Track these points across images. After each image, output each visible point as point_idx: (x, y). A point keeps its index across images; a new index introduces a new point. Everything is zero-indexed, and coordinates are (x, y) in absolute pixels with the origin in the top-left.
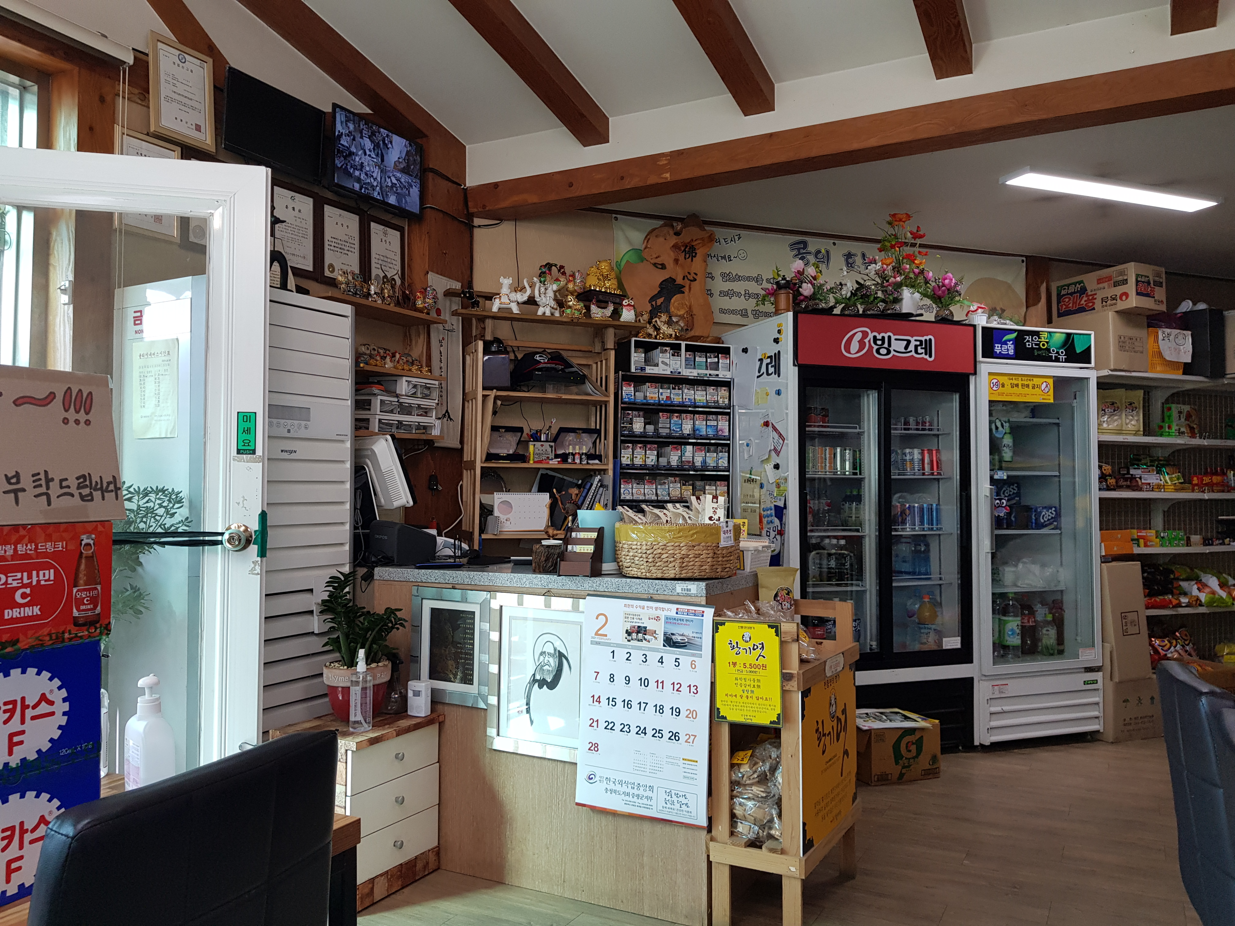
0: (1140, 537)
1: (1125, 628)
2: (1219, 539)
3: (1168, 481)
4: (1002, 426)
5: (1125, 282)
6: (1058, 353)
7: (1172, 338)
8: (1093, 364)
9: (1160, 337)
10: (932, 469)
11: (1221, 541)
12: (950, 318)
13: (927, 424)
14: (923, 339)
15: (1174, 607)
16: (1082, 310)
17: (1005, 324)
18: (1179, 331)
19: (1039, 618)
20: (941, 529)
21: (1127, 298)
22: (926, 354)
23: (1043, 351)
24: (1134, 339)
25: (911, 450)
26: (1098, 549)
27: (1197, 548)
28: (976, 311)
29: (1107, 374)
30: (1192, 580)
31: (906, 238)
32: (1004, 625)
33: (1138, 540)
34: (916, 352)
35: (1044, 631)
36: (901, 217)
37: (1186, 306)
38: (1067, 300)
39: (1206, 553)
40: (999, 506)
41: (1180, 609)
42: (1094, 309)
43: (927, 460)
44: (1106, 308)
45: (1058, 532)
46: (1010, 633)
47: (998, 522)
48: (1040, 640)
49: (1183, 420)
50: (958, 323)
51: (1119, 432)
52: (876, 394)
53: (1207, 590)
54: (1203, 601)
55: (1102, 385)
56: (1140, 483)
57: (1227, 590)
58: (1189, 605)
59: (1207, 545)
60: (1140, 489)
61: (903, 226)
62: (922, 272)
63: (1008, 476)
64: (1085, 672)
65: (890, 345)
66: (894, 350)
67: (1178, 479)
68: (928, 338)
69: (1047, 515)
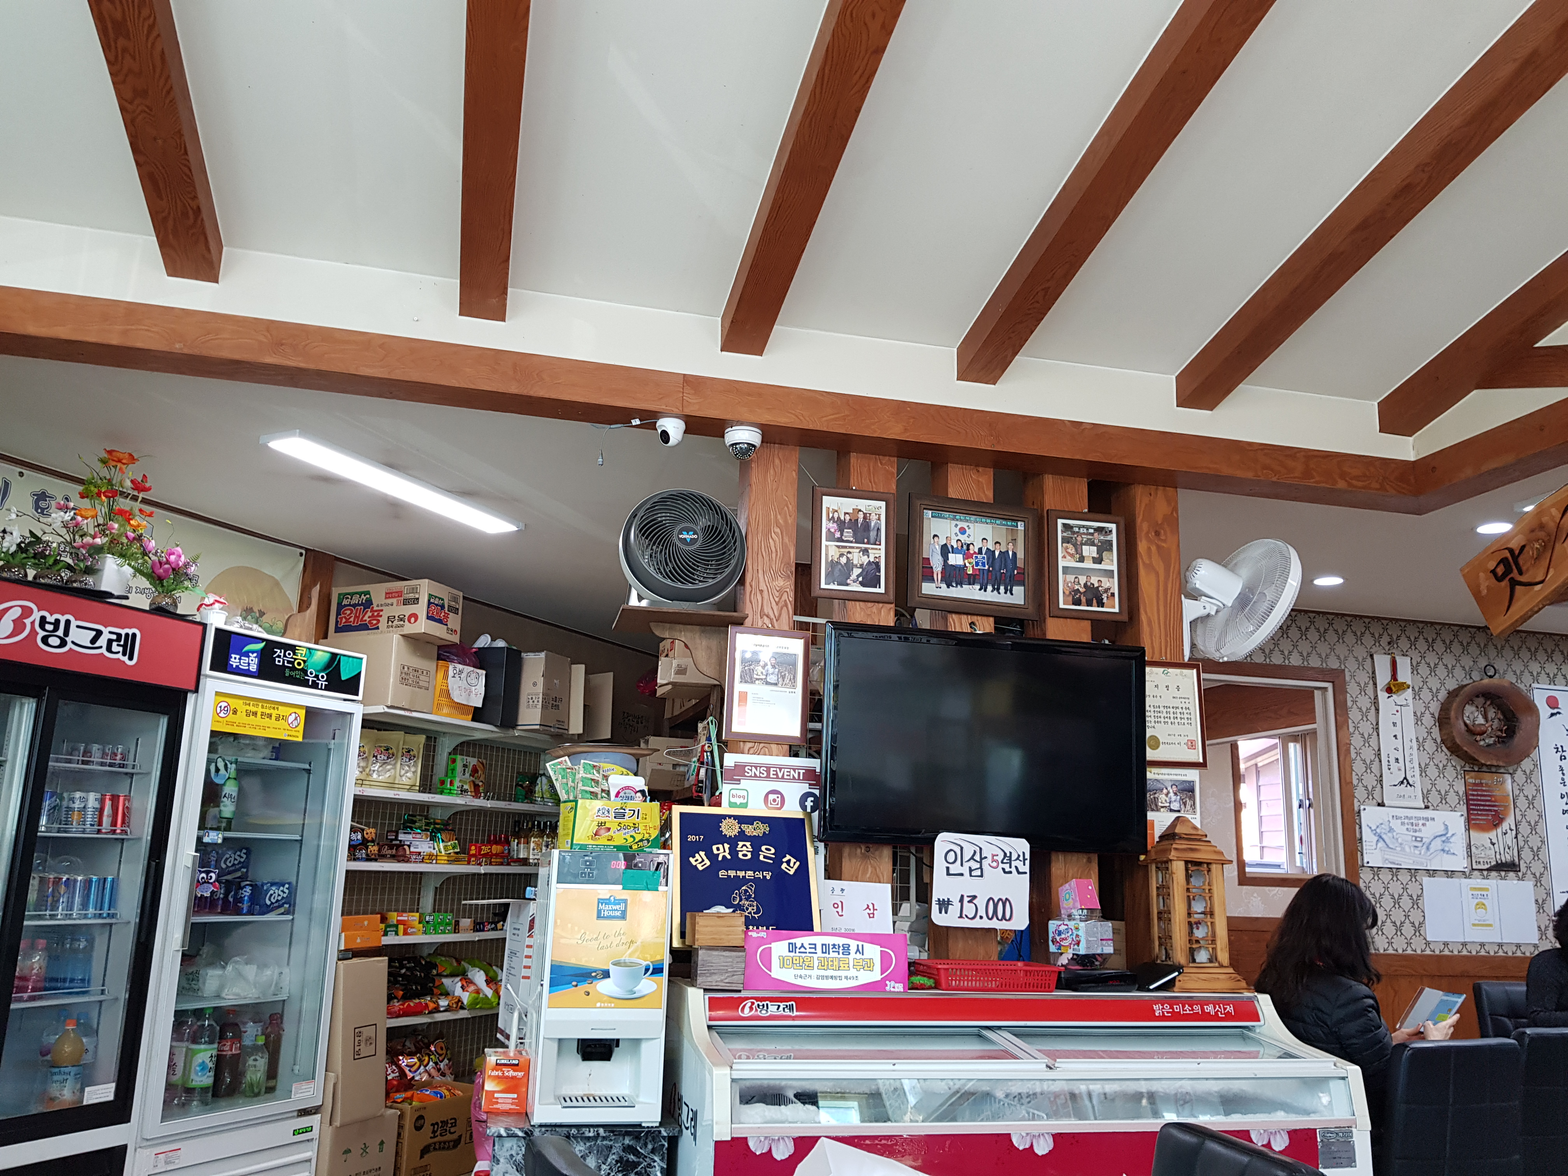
0: (400, 922)
1: (357, 1048)
2: (492, 923)
3: (442, 850)
4: (226, 766)
5: (416, 601)
6: (317, 676)
7: (463, 675)
8: (360, 697)
9: (451, 673)
10: (114, 823)
11: (493, 926)
12: (172, 610)
13: (119, 757)
14: (123, 632)
15: (430, 1012)
16: (364, 627)
17: (251, 629)
18: (472, 669)
19: (247, 1041)
20: (113, 916)
21: (415, 621)
22: (124, 654)
23: (297, 672)
24: (420, 672)
25: (82, 794)
26: (336, 942)
27: (466, 936)
28: (211, 605)
29: (382, 711)
30: (457, 976)
31: (122, 487)
32: (192, 1057)
33: (396, 926)
34: (109, 649)
35: (251, 1062)
36: (121, 456)
37: (484, 641)
38: (348, 612)
39: (473, 942)
40: (205, 882)
41: (436, 1015)
42: (378, 628)
43: (107, 810)
44: (391, 629)
45: (290, 917)
46: (198, 1068)
47: (199, 904)
48: (243, 1074)
49: (467, 775)
50: (182, 618)
51: (391, 785)
52: (34, 705)
53: (472, 988)
54: (465, 1002)
55: (368, 723)
56: (408, 852)
57: (494, 987)
58: (448, 1009)
59: (478, 931)
60: (408, 861)
61: (121, 469)
62: (139, 538)
63: (225, 839)
64: (298, 1116)
65: (66, 632)
66: (73, 642)
67: (454, 848)
68: (130, 631)
69: (276, 894)
